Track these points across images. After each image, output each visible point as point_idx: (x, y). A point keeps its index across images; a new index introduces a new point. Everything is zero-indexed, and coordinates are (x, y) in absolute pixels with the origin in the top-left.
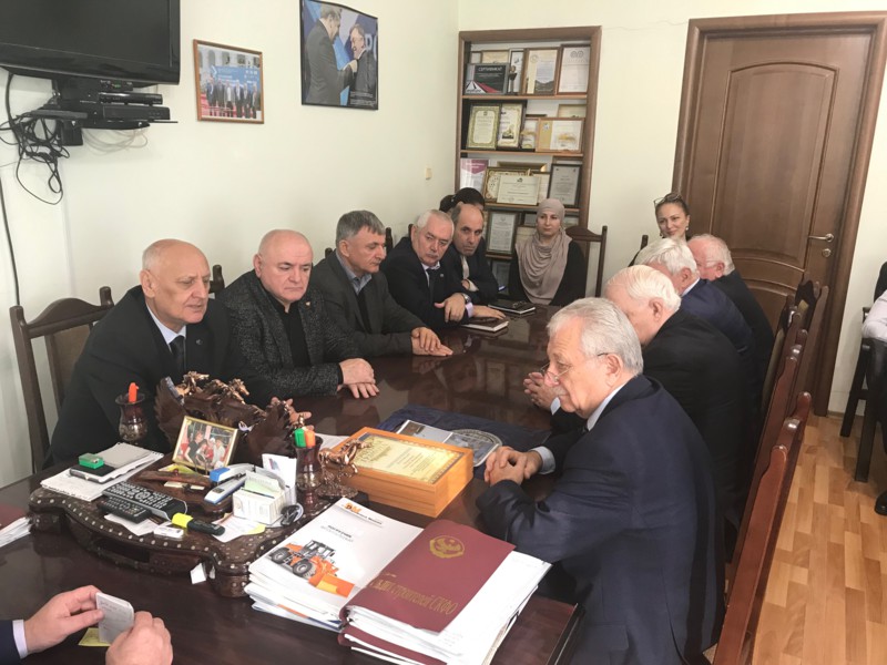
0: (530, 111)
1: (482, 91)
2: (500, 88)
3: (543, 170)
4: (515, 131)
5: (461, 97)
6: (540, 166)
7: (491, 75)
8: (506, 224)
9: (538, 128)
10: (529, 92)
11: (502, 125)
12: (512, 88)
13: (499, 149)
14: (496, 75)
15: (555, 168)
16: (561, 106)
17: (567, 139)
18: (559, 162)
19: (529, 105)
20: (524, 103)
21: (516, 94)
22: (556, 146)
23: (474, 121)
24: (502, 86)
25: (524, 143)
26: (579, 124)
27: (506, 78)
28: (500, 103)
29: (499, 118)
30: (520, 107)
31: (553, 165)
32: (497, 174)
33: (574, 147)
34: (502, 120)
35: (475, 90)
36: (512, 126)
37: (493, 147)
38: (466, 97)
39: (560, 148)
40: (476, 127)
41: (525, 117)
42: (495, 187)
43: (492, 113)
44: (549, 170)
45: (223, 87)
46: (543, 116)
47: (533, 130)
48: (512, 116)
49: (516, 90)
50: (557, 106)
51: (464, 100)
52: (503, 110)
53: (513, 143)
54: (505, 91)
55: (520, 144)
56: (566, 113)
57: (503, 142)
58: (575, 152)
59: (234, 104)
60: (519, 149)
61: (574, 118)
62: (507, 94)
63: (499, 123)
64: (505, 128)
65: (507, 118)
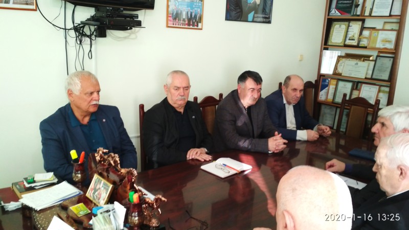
0: (366, 25)
1: (339, 14)
2: (349, 12)
3: (371, 58)
4: (356, 37)
5: (327, 17)
6: (369, 57)
7: (345, 5)
8: (346, 88)
9: (370, 35)
10: (365, 15)
11: (349, 33)
12: (356, 12)
13: (346, 46)
14: (348, 5)
15: (378, 58)
16: (385, 23)
17: (387, 41)
18: (381, 55)
19: (366, 22)
20: (363, 21)
21: (358, 16)
22: (379, 45)
23: (333, 30)
24: (351, 11)
25: (361, 43)
26: (395, 33)
27: (354, 7)
28: (349, 20)
29: (348, 29)
30: (360, 23)
31: (377, 56)
32: (344, 60)
33: (391, 46)
34: (349, 30)
35: (335, 13)
36: (355, 33)
37: (342, 45)
38: (329, 17)
39: (382, 47)
40: (334, 34)
41: (363, 28)
42: (342, 67)
43: (343, 26)
44: (375, 59)
45: (181, 11)
46: (374, 28)
47: (366, 36)
48: (355, 27)
49: (359, 13)
50: (383, 23)
51: (328, 19)
52: (351, 24)
53: (354, 43)
54: (352, 14)
55: (358, 44)
56: (388, 27)
57: (348, 42)
58: (391, 49)
59: (186, 20)
60: (357, 47)
61: (392, 30)
62: (353, 15)
63: (347, 32)
64: (350, 35)
65: (352, 29)
